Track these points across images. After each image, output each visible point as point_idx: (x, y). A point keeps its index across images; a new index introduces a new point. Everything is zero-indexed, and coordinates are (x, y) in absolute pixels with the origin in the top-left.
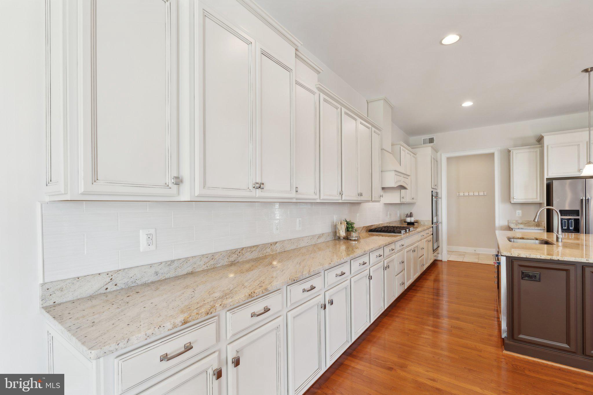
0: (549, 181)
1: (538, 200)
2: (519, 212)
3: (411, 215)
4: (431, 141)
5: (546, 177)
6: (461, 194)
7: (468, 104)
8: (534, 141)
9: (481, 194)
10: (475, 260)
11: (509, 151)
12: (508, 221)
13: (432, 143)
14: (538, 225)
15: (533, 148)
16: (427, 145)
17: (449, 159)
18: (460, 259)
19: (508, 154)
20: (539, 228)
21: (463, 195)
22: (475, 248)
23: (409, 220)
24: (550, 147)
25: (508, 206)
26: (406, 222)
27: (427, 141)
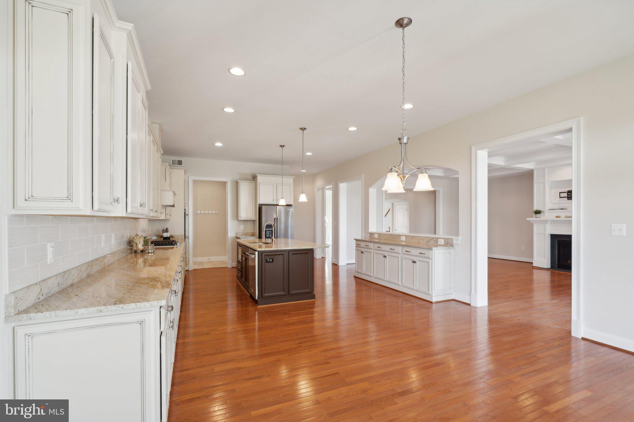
0: (260, 206)
1: (253, 218)
2: (242, 227)
3: (166, 231)
4: (180, 163)
5: (258, 203)
6: (199, 212)
7: (219, 144)
8: (250, 177)
9: (214, 212)
10: (214, 266)
11: (237, 183)
12: (236, 233)
13: (180, 164)
14: (253, 235)
15: (251, 182)
16: (176, 165)
17: (195, 182)
18: (202, 267)
19: (236, 185)
20: (253, 237)
21: (200, 213)
22: (208, 258)
23: (165, 235)
24: (260, 184)
25: (236, 222)
26: (163, 237)
27: (176, 162)
